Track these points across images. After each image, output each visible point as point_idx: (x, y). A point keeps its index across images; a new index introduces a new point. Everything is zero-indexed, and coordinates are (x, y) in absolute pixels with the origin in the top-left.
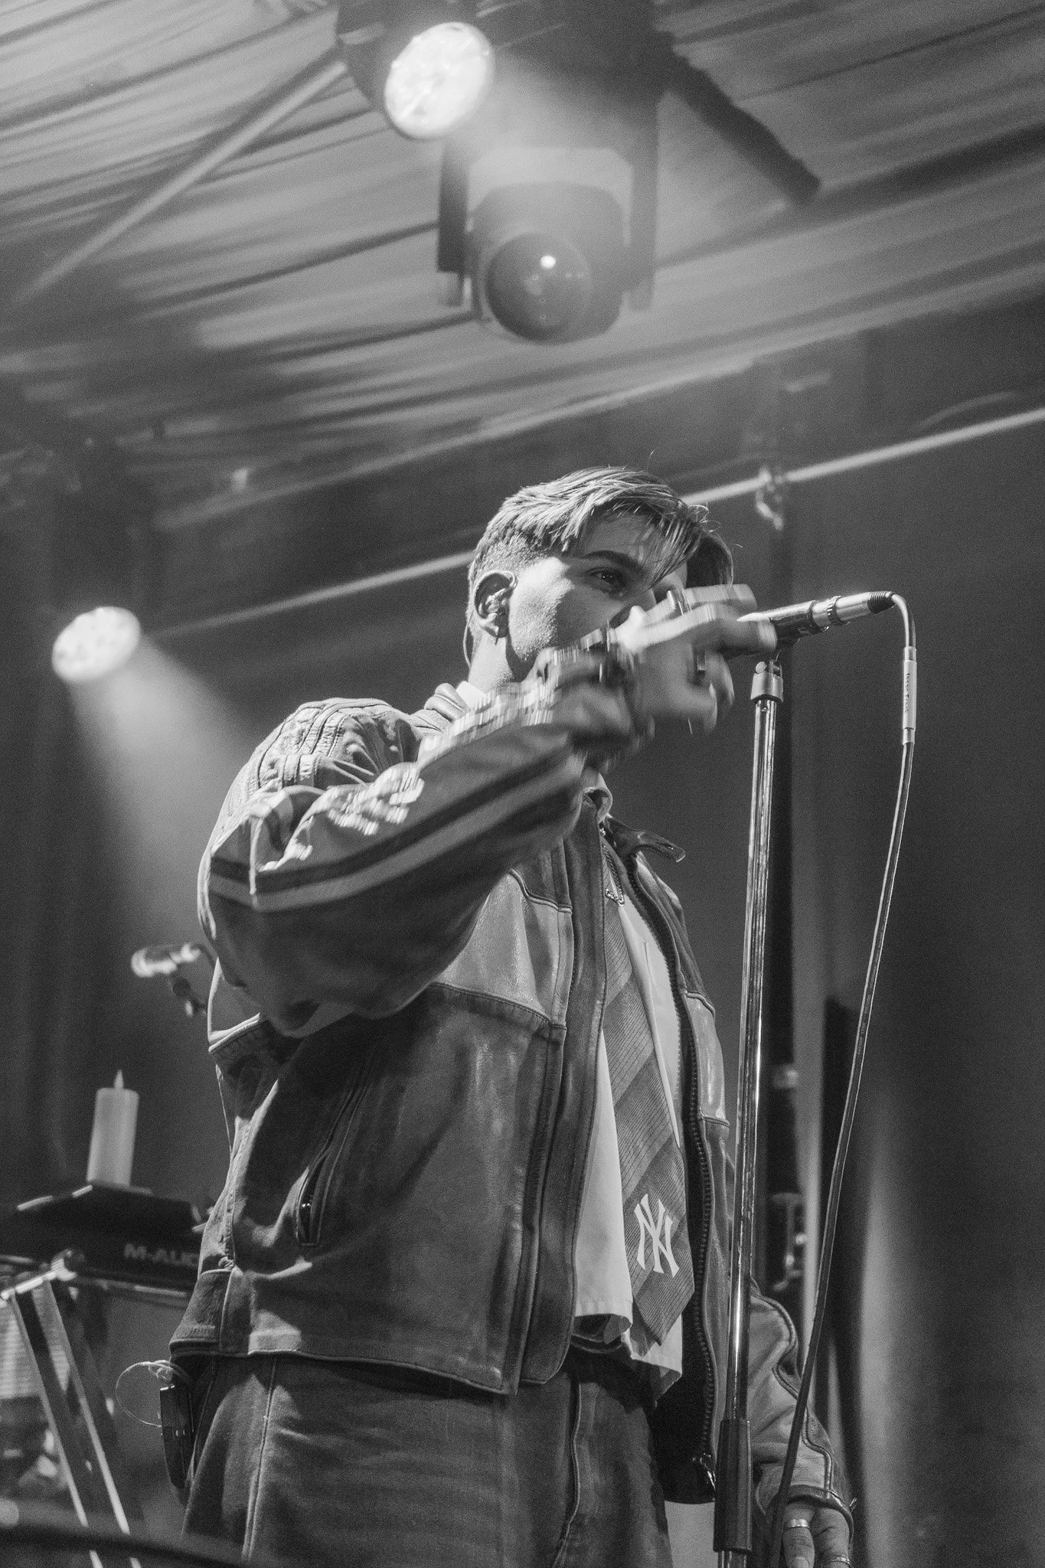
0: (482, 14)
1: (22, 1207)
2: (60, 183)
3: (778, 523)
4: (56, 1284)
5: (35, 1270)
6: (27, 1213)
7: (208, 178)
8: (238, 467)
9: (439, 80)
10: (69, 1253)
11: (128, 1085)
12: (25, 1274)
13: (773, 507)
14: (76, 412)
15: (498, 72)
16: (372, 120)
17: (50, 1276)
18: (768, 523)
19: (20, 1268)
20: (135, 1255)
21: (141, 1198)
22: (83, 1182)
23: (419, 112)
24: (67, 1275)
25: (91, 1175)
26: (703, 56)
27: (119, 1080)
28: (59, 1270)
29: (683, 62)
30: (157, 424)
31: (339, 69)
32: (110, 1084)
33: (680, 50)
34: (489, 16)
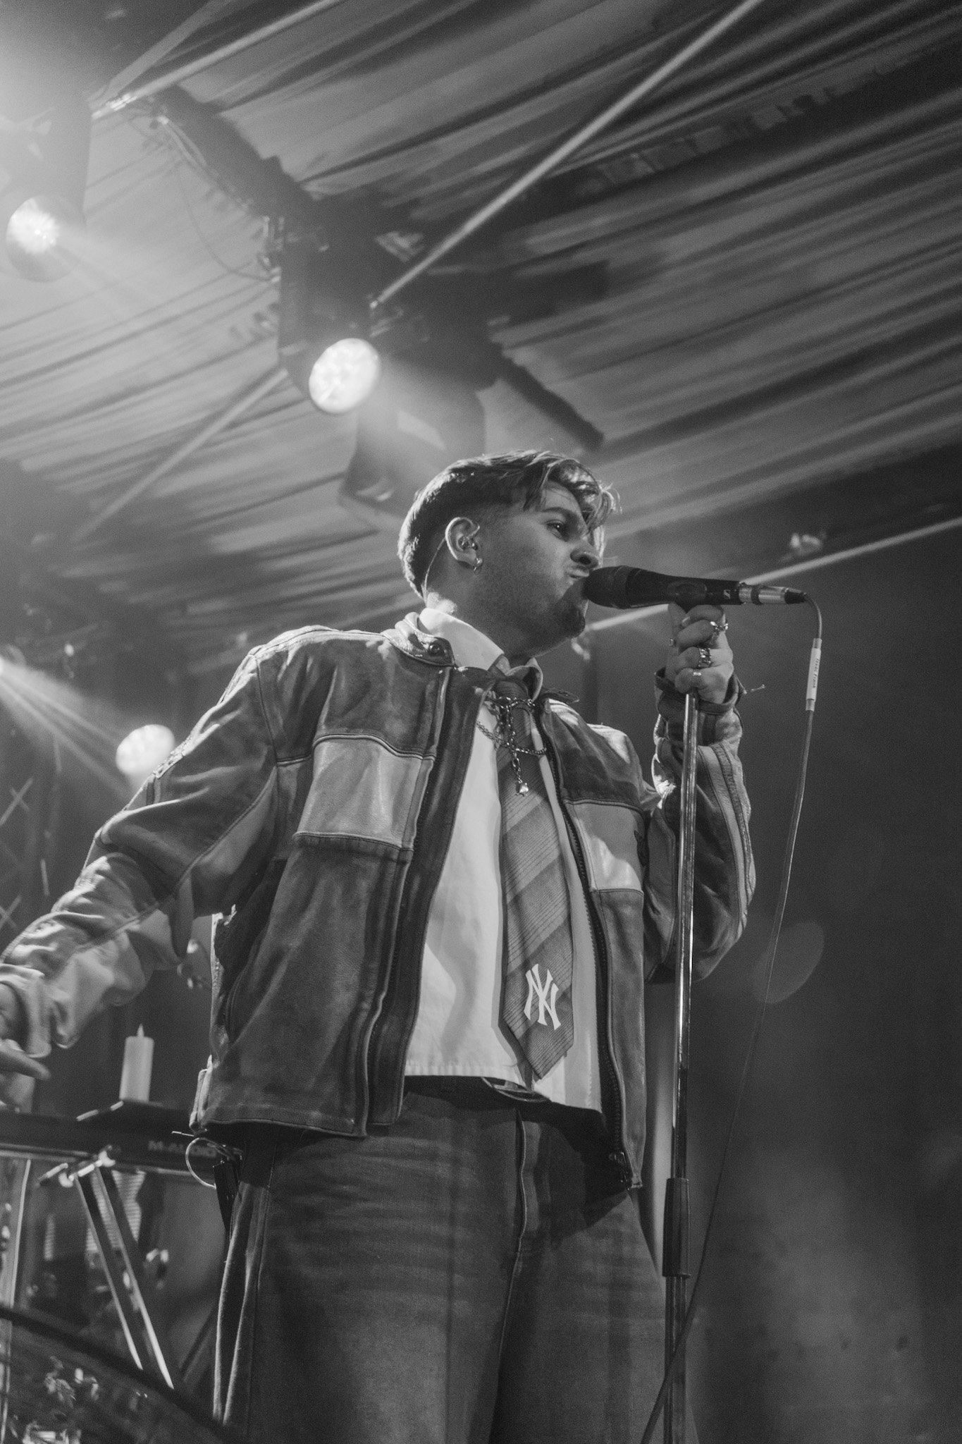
0: (374, 334)
1: (80, 1118)
2: (109, 452)
3: (587, 656)
4: (103, 1169)
5: (90, 1159)
6: (84, 1122)
7: (207, 444)
8: (239, 633)
9: (345, 376)
10: (110, 1147)
11: (147, 1034)
12: (83, 1163)
13: (583, 646)
14: (133, 600)
15: (383, 369)
16: (305, 406)
17: (99, 1163)
18: (579, 657)
19: (81, 1159)
20: (155, 1148)
21: (158, 1109)
22: (117, 1099)
23: (332, 397)
24: (109, 1162)
25: (123, 1094)
26: (523, 357)
27: (141, 1031)
28: (104, 1160)
29: (509, 362)
30: (182, 606)
31: (283, 374)
32: (135, 1034)
33: (507, 353)
34: (378, 336)
